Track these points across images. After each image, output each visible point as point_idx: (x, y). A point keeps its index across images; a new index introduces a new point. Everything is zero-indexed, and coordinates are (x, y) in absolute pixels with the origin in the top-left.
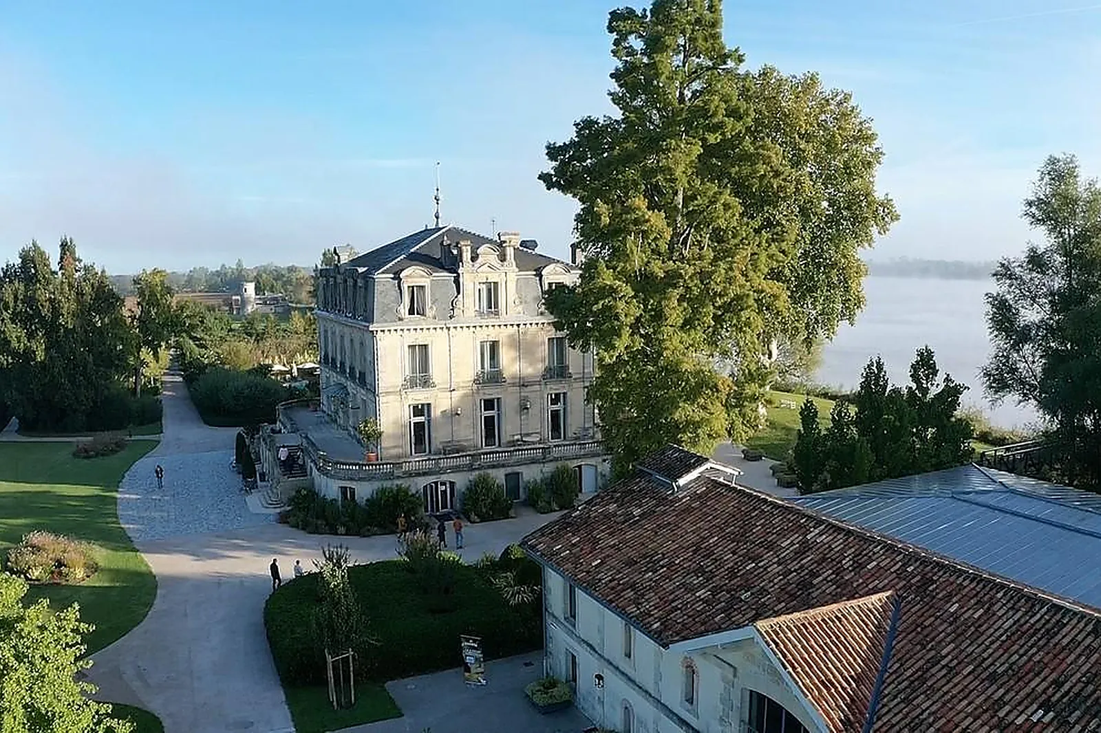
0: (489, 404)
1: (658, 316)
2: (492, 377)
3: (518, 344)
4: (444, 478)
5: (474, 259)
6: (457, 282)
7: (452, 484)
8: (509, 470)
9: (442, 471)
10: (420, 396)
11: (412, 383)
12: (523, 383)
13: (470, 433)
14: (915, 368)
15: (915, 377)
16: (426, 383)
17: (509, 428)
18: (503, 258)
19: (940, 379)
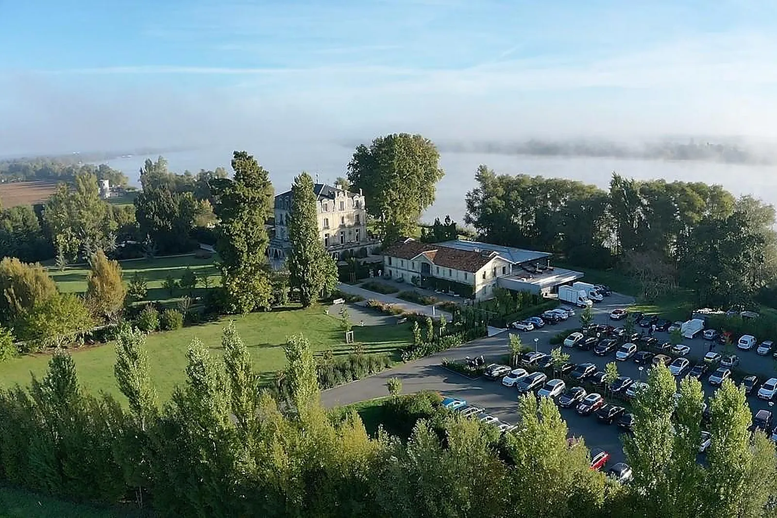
0: (342, 233)
1: (395, 212)
2: (343, 226)
3: (348, 217)
4: (337, 251)
5: (338, 195)
6: (334, 201)
7: (339, 253)
8: (351, 249)
9: (336, 250)
10: (327, 232)
11: (325, 228)
12: (349, 227)
13: (338, 241)
14: (446, 219)
15: (446, 221)
16: (328, 228)
17: (347, 239)
18: (344, 195)
19: (451, 222)
